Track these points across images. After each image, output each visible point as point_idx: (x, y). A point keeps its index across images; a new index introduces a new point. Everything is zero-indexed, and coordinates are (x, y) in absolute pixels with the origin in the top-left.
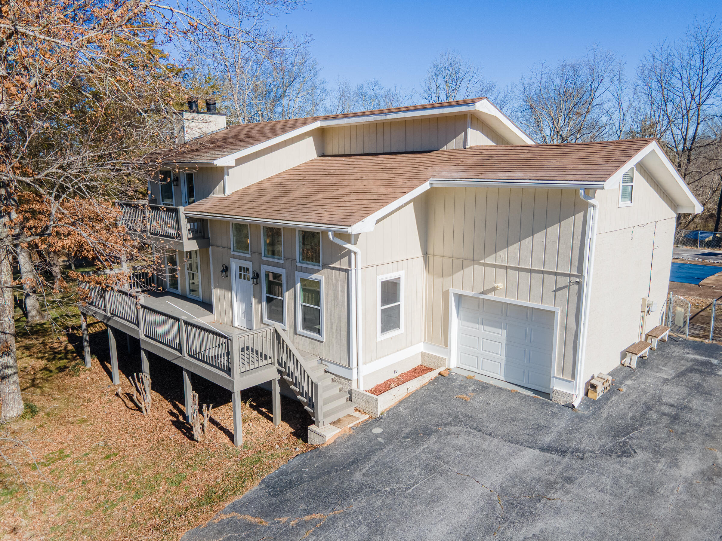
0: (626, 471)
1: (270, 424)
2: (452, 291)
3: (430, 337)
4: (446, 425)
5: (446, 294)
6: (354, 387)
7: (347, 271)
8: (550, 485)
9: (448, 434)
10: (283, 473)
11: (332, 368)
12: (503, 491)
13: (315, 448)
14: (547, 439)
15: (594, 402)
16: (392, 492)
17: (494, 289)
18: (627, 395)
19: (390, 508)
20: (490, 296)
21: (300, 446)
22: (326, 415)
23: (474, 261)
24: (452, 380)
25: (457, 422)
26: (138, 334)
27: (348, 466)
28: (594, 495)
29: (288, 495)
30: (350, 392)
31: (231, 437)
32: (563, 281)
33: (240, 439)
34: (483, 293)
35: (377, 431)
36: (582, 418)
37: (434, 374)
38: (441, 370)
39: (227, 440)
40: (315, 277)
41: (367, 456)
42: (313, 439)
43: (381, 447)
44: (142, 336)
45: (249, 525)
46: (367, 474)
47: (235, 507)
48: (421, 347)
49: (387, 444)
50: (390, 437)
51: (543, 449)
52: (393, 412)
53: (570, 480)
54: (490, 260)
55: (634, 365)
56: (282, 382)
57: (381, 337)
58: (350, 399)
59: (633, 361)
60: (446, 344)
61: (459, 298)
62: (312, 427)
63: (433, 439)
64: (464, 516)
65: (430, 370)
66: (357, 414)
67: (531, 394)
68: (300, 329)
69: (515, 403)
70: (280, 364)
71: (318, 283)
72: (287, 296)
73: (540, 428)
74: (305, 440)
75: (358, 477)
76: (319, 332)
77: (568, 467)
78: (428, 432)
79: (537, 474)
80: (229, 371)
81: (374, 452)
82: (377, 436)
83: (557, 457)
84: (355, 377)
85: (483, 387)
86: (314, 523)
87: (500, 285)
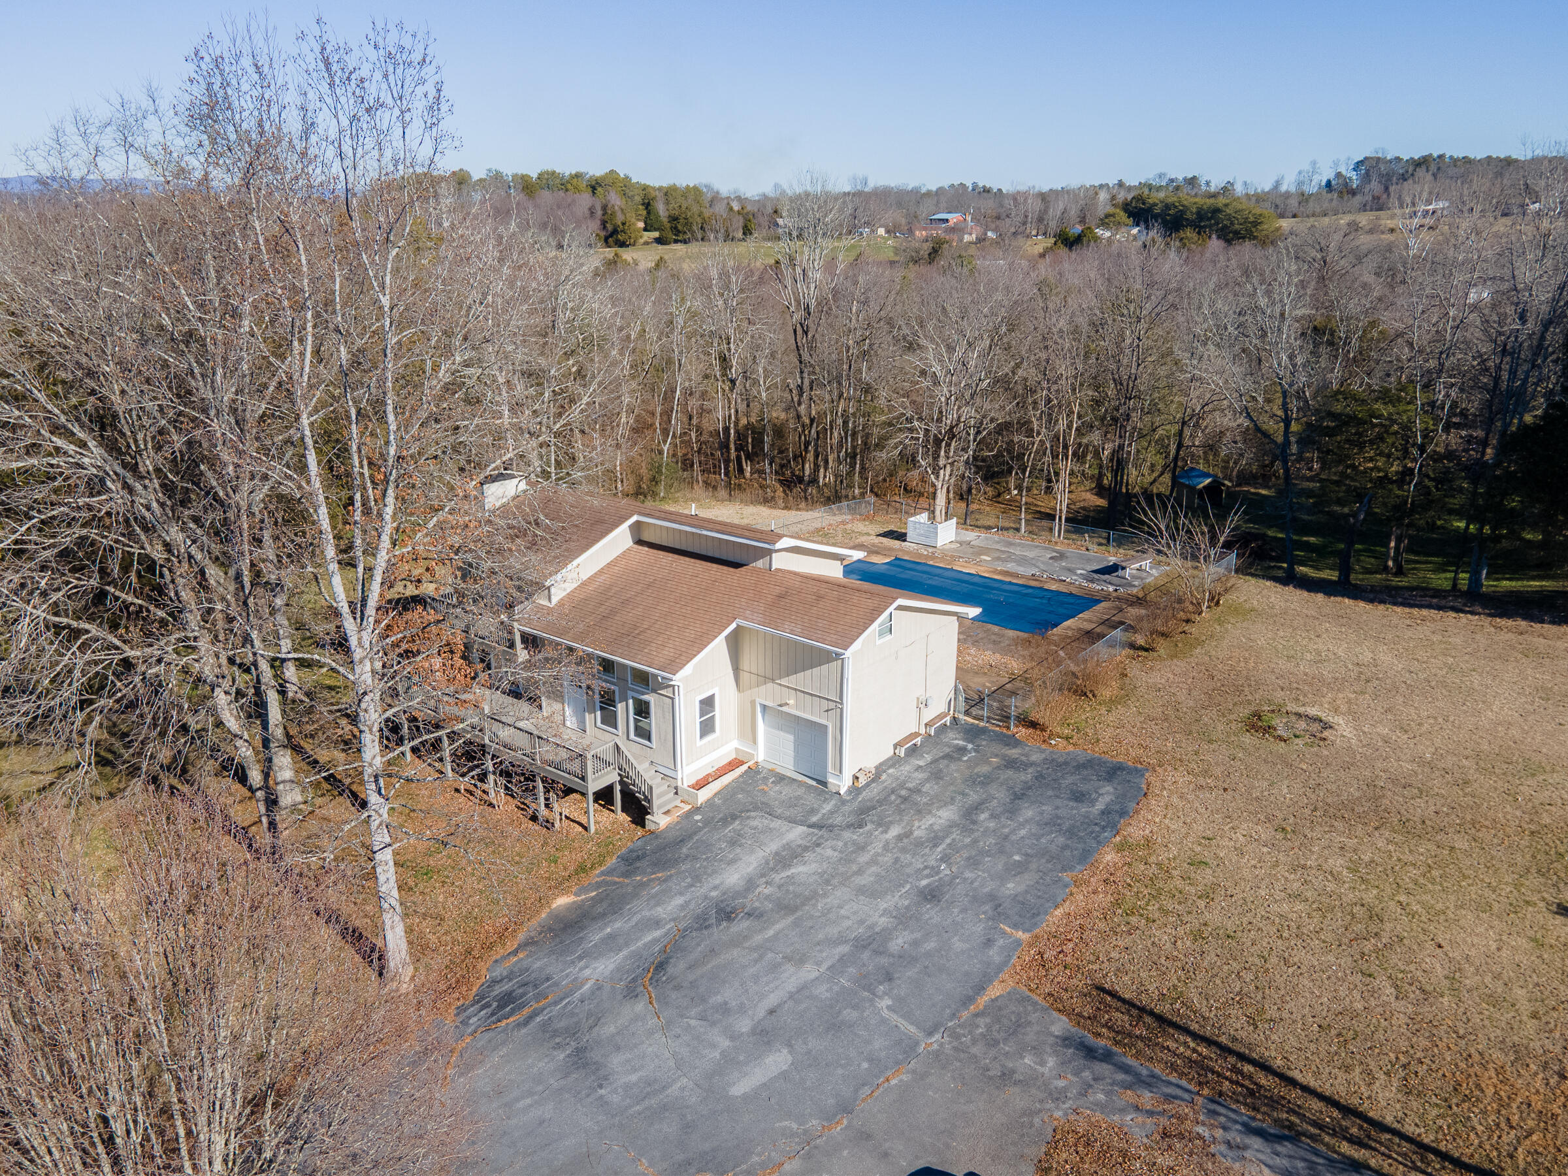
0: (855, 837)
1: (612, 815)
2: (759, 701)
3: (742, 736)
4: (748, 811)
5: (753, 703)
6: (679, 784)
7: (672, 699)
8: (806, 849)
9: (748, 818)
10: (631, 851)
11: (661, 769)
12: (777, 854)
13: (652, 833)
14: (814, 819)
15: (858, 789)
16: (707, 858)
17: (787, 704)
18: (884, 782)
19: (705, 867)
20: (784, 709)
21: (640, 832)
22: (659, 807)
23: (773, 680)
24: (758, 772)
25: (756, 808)
26: (483, 739)
27: (678, 844)
28: (829, 852)
29: (638, 864)
30: (676, 788)
31: (586, 828)
32: (832, 705)
33: (593, 829)
34: (780, 706)
35: (698, 817)
36: (844, 802)
37: (744, 768)
38: (750, 764)
39: (581, 829)
40: (645, 697)
41: (690, 837)
42: (650, 826)
43: (700, 829)
44: (487, 741)
45: (615, 883)
46: (691, 848)
47: (602, 874)
48: (735, 744)
49: (704, 827)
50: (707, 822)
51: (809, 826)
52: (710, 803)
53: (818, 845)
54: (784, 681)
55: (902, 755)
56: (621, 782)
57: (700, 743)
58: (676, 793)
59: (902, 752)
60: (755, 741)
61: (764, 708)
62: (648, 817)
63: (737, 822)
64: (750, 869)
65: (742, 763)
66: (682, 805)
67: (814, 783)
68: (632, 736)
69: (800, 792)
70: (620, 769)
71: (647, 704)
72: (620, 707)
73: (813, 811)
74: (643, 826)
75: (684, 850)
76: (649, 739)
77: (822, 837)
78: (734, 817)
79: (800, 842)
80: (583, 778)
81: (695, 833)
82: (697, 821)
83: (816, 831)
84: (679, 777)
85: (781, 778)
86: (659, 879)
87: (791, 702)
